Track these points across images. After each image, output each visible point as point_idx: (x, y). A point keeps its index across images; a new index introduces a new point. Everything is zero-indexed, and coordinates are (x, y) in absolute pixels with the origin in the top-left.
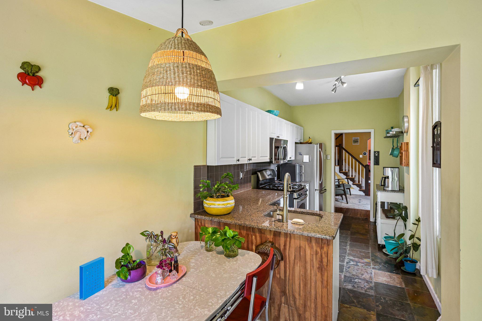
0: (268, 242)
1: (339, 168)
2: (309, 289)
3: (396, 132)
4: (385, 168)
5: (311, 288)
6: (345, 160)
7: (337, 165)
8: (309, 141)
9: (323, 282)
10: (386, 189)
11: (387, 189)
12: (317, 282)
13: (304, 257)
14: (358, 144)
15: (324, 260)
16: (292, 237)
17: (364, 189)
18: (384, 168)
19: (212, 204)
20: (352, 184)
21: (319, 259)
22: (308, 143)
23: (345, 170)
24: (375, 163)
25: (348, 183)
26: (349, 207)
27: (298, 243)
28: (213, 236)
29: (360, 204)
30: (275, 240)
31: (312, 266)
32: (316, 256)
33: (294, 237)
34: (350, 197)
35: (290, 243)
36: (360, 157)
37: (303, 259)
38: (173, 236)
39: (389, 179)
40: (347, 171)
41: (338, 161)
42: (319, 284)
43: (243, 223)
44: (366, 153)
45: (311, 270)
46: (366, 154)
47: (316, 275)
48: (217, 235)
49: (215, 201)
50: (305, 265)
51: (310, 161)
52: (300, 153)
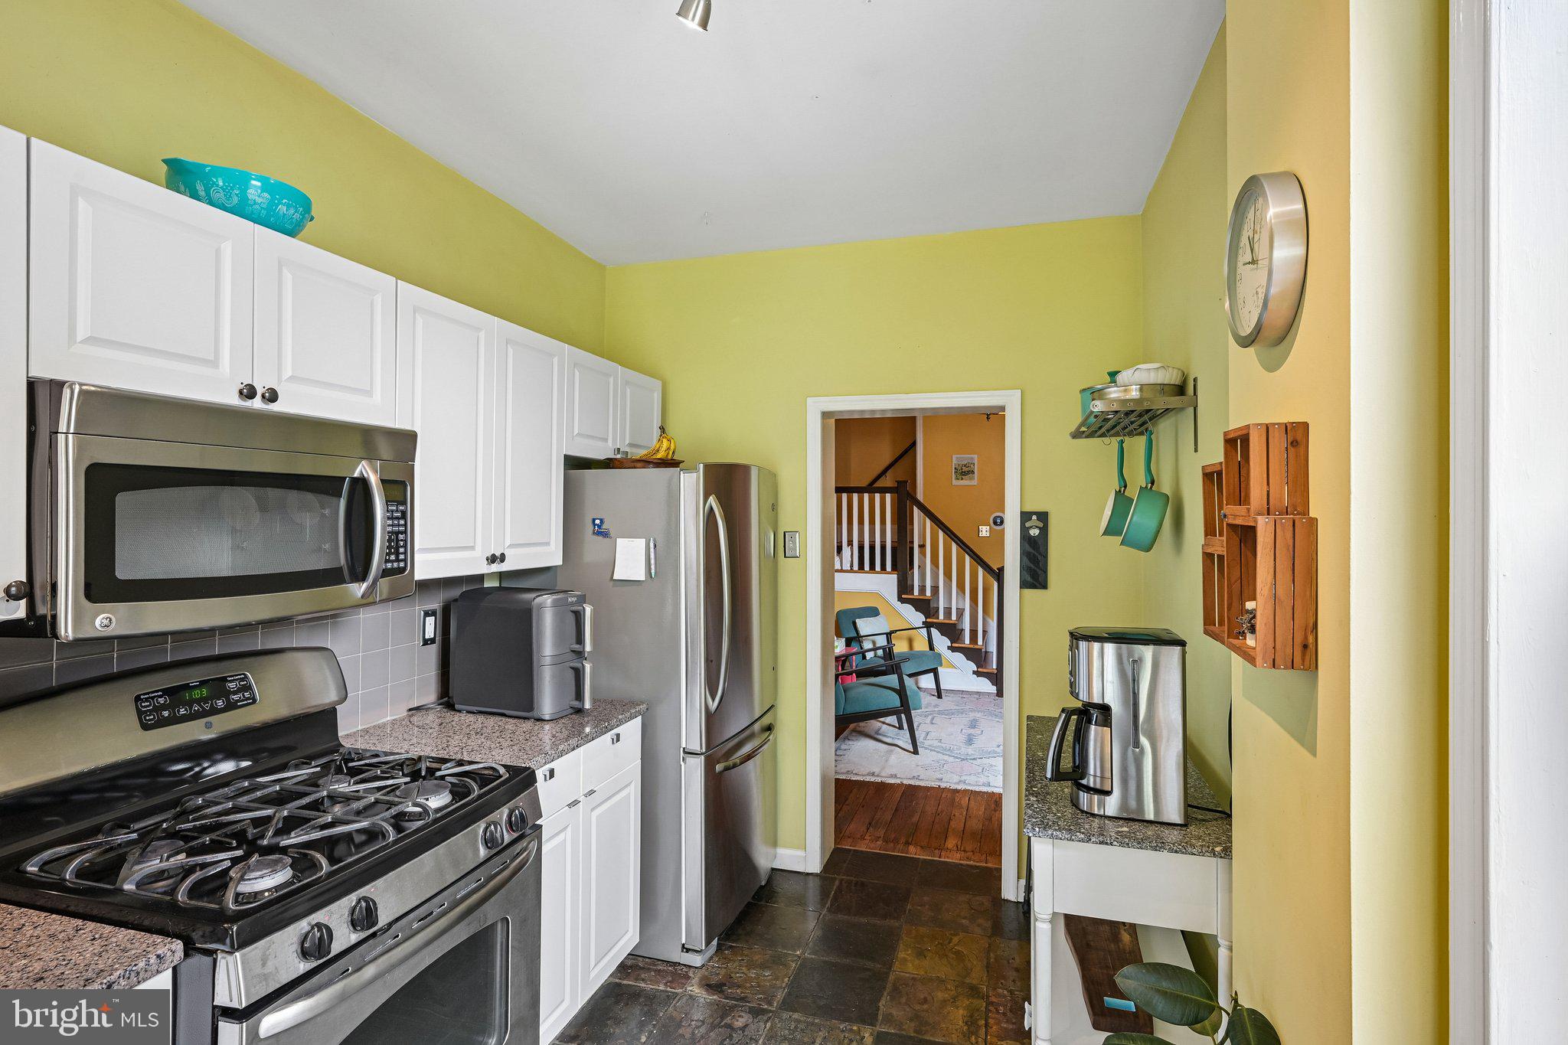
1: (898, 578)
3: (1141, 390)
4: (1083, 645)
6: (922, 546)
7: (889, 568)
10: (1091, 802)
11: (1099, 809)
14: (972, 483)
17: (995, 667)
18: (1076, 637)
20: (949, 648)
23: (923, 589)
24: (1029, 579)
25: (931, 648)
26: (916, 778)
29: (970, 750)
34: (936, 706)
36: (981, 533)
39: (1109, 726)
40: (928, 593)
41: (893, 549)
44: (1001, 518)
46: (1001, 523)
51: (653, 571)
52: (594, 525)
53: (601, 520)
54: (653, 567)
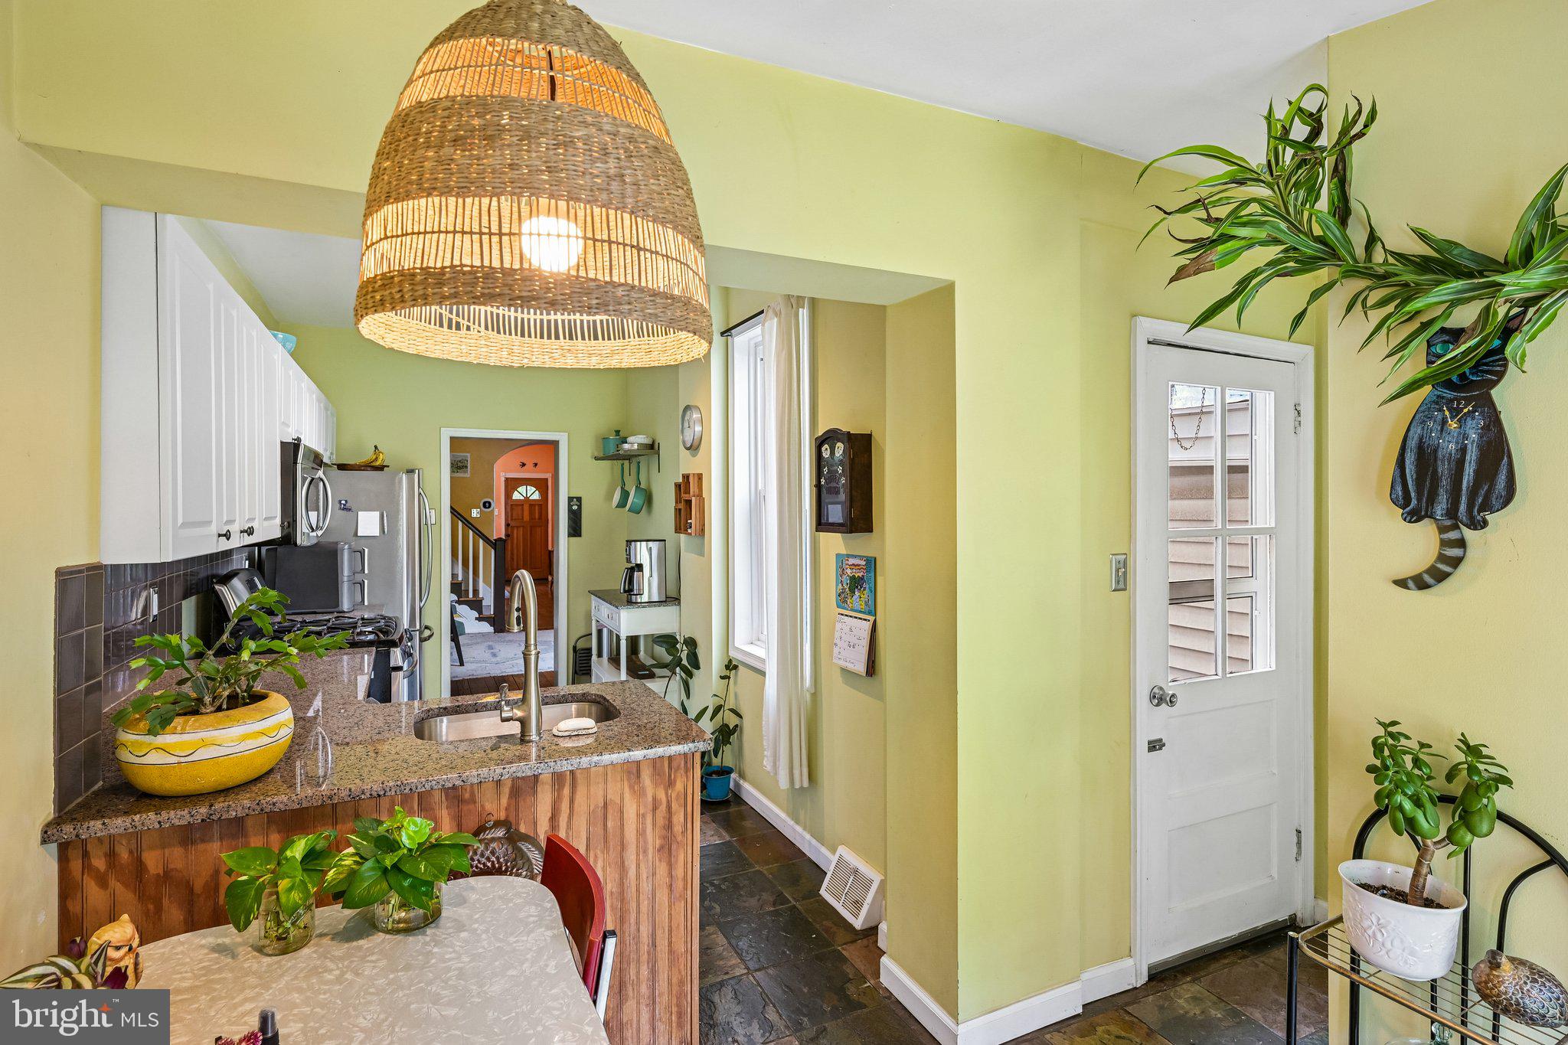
0: (491, 828)
2: (633, 928)
3: (638, 446)
4: (633, 543)
5: (638, 923)
8: (376, 459)
9: (674, 886)
10: (636, 599)
11: (639, 601)
12: (657, 895)
13: (618, 833)
14: (466, 475)
15: (675, 819)
16: (579, 781)
17: (492, 613)
18: (630, 541)
19: (204, 743)
20: (456, 602)
21: (660, 821)
22: (372, 467)
24: (572, 532)
26: (473, 675)
27: (601, 793)
28: (325, 873)
29: (498, 659)
30: (517, 810)
31: (641, 850)
32: (654, 815)
33: (588, 778)
35: (572, 801)
36: (472, 514)
37: (613, 842)
38: (118, 948)
39: (642, 571)
42: (662, 896)
43: (391, 784)
44: (490, 503)
45: (638, 866)
46: (489, 507)
47: (654, 874)
48: (340, 860)
49: (218, 724)
50: (622, 858)
51: (386, 530)
52: (341, 504)
53: (346, 501)
54: (386, 528)
